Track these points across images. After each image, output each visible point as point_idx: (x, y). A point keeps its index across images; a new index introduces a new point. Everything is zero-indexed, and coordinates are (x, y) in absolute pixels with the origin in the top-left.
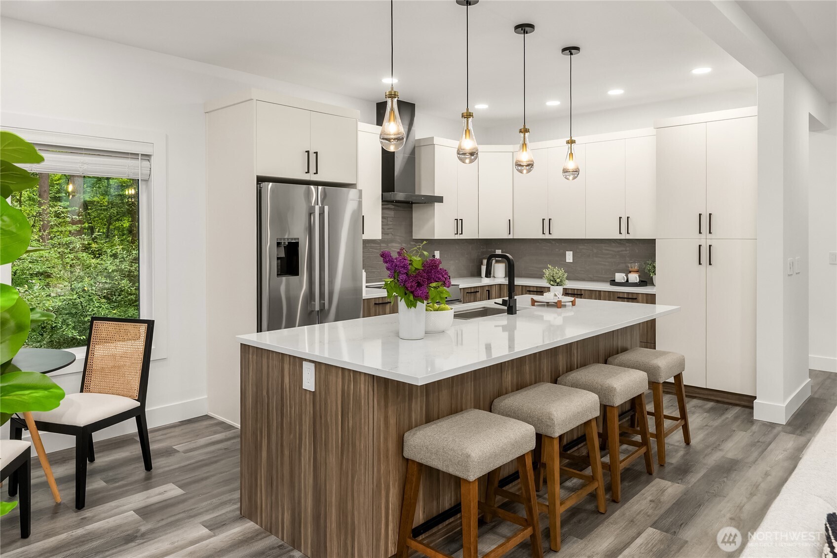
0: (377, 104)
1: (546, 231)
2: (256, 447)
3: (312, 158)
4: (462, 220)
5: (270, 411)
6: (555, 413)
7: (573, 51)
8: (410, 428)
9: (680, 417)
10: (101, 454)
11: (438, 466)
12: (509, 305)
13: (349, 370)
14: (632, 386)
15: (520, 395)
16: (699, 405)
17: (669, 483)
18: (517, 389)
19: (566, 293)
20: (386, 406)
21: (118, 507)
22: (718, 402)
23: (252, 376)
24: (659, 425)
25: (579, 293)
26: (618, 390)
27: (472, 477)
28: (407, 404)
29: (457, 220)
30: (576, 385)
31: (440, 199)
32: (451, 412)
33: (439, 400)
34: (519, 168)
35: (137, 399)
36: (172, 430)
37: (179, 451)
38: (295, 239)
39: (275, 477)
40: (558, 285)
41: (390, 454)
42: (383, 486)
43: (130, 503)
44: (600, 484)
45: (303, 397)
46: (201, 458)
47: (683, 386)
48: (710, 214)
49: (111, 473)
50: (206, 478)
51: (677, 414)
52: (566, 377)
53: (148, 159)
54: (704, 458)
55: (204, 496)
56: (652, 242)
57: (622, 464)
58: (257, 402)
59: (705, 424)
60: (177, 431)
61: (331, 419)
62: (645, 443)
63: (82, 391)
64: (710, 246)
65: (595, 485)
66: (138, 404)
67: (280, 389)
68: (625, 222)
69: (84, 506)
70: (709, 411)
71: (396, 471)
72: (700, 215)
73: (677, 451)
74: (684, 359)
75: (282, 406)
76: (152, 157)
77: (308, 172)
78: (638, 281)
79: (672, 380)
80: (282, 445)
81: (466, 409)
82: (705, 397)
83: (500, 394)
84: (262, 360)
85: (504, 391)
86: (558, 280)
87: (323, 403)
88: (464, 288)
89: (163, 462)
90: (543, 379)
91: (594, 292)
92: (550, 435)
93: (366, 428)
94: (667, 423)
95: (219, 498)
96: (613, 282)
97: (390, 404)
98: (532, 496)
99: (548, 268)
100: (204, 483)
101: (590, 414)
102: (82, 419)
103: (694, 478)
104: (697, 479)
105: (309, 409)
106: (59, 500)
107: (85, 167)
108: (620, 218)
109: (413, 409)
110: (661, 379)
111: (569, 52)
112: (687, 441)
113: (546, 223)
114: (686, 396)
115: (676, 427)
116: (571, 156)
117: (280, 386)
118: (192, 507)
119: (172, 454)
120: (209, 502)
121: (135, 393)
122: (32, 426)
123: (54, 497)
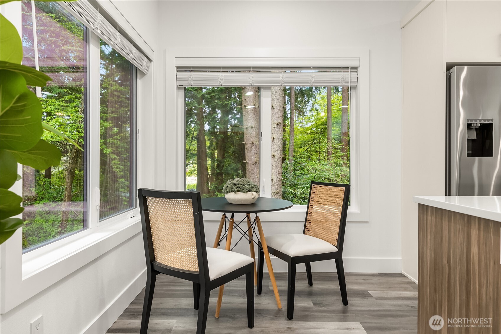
5: (452, 284)
10: (318, 282)
23: (430, 240)
35: (336, 245)
37: (372, 297)
38: (488, 120)
49: (319, 298)
53: (356, 70)
58: (435, 269)
60: (375, 279)
63: (304, 233)
66: (336, 250)
67: (465, 259)
69: (292, 318)
76: (359, 69)
84: (442, 223)
89: (358, 302)
102: (293, 251)
106: (280, 307)
107: (313, 80)
117: (465, 256)
119: (366, 297)
121: (335, 241)
122: (265, 250)
123: (277, 304)
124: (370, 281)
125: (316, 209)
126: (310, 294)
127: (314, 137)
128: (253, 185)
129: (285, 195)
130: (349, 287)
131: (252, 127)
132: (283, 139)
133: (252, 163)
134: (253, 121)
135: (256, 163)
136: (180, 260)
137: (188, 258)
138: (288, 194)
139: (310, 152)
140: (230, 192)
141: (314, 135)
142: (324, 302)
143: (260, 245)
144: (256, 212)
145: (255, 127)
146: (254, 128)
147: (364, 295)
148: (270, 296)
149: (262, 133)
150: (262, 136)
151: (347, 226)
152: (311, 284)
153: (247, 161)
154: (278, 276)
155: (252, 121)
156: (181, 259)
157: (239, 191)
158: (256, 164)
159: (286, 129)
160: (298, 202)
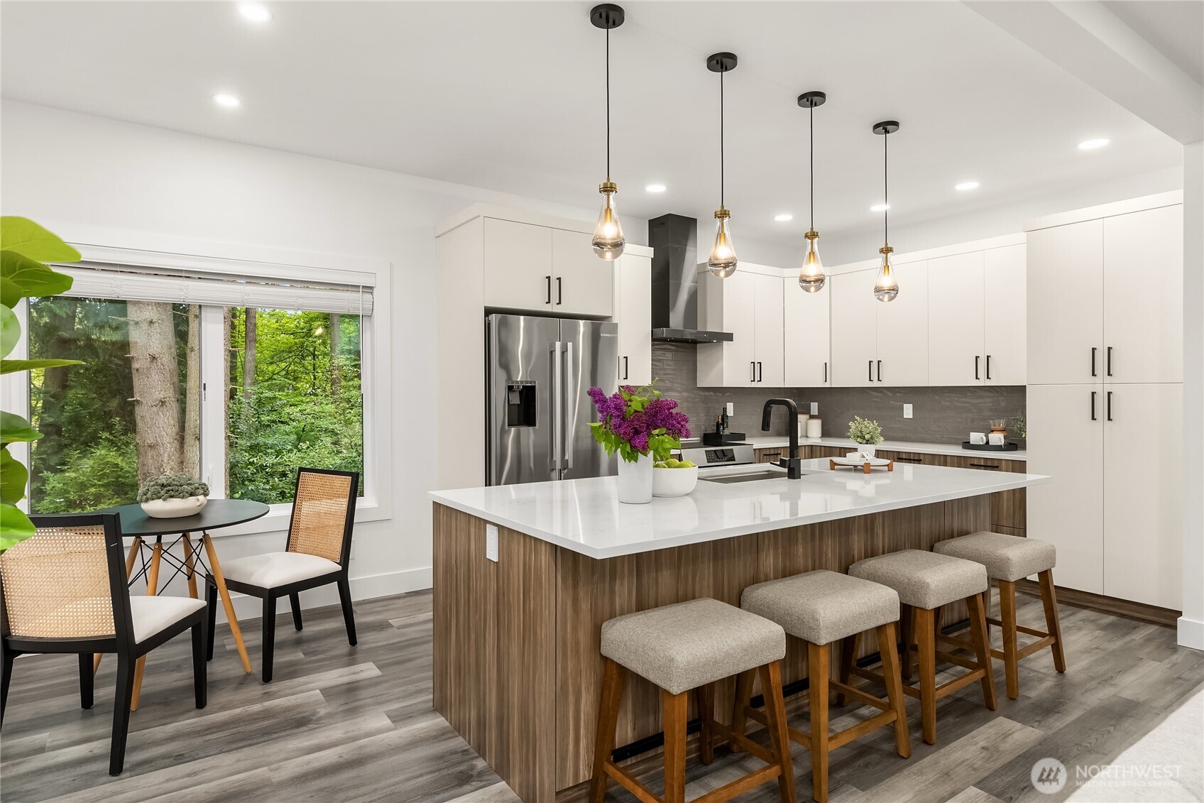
0: (649, 221)
1: (875, 377)
2: (446, 628)
3: (553, 285)
4: (760, 363)
5: (459, 585)
6: (821, 611)
7: (889, 127)
8: (612, 616)
9: (1047, 632)
10: (311, 623)
11: (638, 669)
12: (789, 466)
13: (531, 537)
14: (958, 583)
15: (781, 584)
16: (1092, 618)
17: (1019, 725)
18: (784, 576)
19: (879, 454)
20: (575, 586)
21: (308, 683)
22: (1122, 616)
23: (443, 541)
24: (1008, 640)
25: (916, 458)
26: (933, 586)
27: (675, 690)
28: (607, 585)
29: (754, 363)
30: (874, 578)
31: (729, 337)
32: (677, 599)
33: (657, 583)
34: (804, 284)
35: (339, 561)
36: (396, 601)
37: (393, 626)
38: (531, 382)
39: (462, 664)
40: (867, 444)
41: (582, 648)
42: (571, 689)
43: (320, 680)
44: (900, 716)
45: (488, 569)
46: (414, 636)
47: (1052, 589)
48: (1109, 349)
49: (313, 645)
50: (410, 660)
51: (1042, 626)
52: (861, 564)
53: (371, 291)
54: (1083, 694)
55: (402, 680)
56: (1021, 390)
57: (940, 691)
58: (446, 572)
59: (1095, 646)
60: (401, 603)
61: (513, 598)
62: (983, 664)
63: (287, 550)
64: (1109, 394)
65: (893, 717)
66: (339, 568)
67: (467, 557)
68: (984, 363)
69: (271, 679)
70: (1105, 628)
71: (591, 673)
72: (1094, 350)
73: (1041, 680)
74: (1054, 551)
75: (469, 579)
76: (375, 289)
77: (549, 302)
78: (1003, 443)
79: (1035, 578)
80: (469, 627)
81: (701, 597)
82: (1102, 608)
83: (756, 580)
84: (451, 521)
85: (762, 577)
86: (867, 437)
87: (506, 577)
88: (760, 449)
89: (372, 637)
90: (826, 566)
91: (937, 457)
92: (814, 642)
93: (547, 613)
94: (1024, 640)
95: (416, 685)
96: (967, 445)
97: (581, 584)
98: (779, 723)
99: (854, 420)
100: (408, 665)
101: (882, 617)
102: (270, 579)
103: (1059, 723)
104: (1065, 724)
105: (493, 584)
106: (249, 670)
108: (977, 357)
109: (617, 592)
110: (1013, 576)
111: (883, 128)
112: (1060, 666)
113: (874, 366)
114: (1059, 602)
115: (1040, 646)
116: (886, 269)
117: (467, 554)
118: (384, 692)
119: (385, 629)
120: (404, 688)
121: (338, 556)
122: (221, 584)
123: (244, 666)
124: (391, 607)
125: (307, 508)
126: (298, 643)
127: (301, 342)
128: (197, 485)
129: (237, 470)
130: (358, 620)
131: (151, 322)
132: (230, 351)
133: (153, 402)
134: (154, 308)
135: (162, 402)
136: (74, 622)
137: (91, 617)
138: (242, 468)
139: (292, 372)
140: (153, 499)
141: (301, 340)
142: (320, 649)
143: (210, 579)
144: (204, 529)
145: (160, 322)
146: (156, 325)
147: (383, 626)
148: (229, 659)
149: (205, 384)
150: (205, 389)
151: (355, 528)
152: (299, 627)
153: (137, 397)
154: (245, 626)
155: (152, 309)
156: (76, 622)
157: (172, 497)
158: (162, 405)
159: (236, 322)
160: (268, 481)
